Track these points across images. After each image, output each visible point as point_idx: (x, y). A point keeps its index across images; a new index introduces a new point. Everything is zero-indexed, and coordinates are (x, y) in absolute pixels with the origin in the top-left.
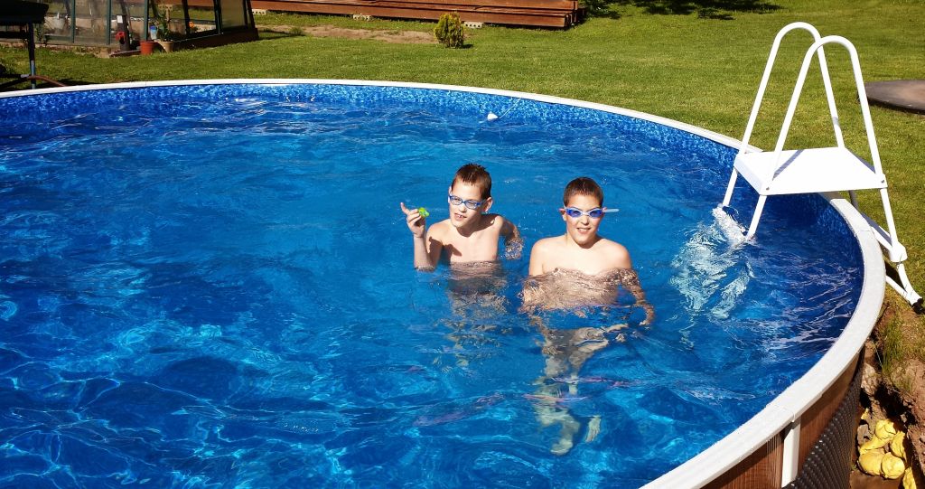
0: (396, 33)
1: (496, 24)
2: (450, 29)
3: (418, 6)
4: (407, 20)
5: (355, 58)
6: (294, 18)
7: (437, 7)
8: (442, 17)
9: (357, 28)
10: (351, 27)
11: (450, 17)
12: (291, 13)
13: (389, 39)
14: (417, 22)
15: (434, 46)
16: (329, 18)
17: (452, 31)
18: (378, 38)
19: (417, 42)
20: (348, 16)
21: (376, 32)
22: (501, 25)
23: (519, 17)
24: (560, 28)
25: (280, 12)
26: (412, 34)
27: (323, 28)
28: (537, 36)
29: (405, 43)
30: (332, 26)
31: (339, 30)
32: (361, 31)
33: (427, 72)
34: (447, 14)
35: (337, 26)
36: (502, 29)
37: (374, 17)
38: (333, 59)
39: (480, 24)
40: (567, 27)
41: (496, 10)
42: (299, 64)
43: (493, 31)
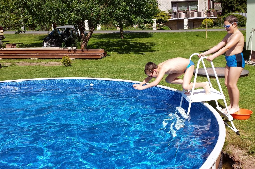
0: (47, 63)
1: (79, 58)
2: (66, 61)
3: (53, 54)
4: (49, 59)
5: (37, 71)
6: (11, 60)
7: (59, 54)
8: (63, 57)
9: (33, 62)
10: (31, 62)
11: (66, 57)
12: (10, 59)
13: (45, 65)
14: (53, 59)
15: (61, 66)
16: (23, 60)
17: (67, 61)
18: (41, 65)
19: (55, 65)
20: (30, 59)
21: (40, 63)
22: (81, 59)
23: (86, 56)
24: (100, 59)
25: (6, 59)
26: (52, 63)
27: (22, 63)
28: (93, 61)
29: (51, 66)
30: (25, 62)
31: (27, 63)
32: (35, 63)
33: (63, 74)
34: (65, 56)
35: (26, 62)
36: (81, 60)
37: (38, 58)
38: (30, 72)
39: (74, 59)
40: (102, 58)
41: (79, 54)
42: (19, 75)
43: (79, 61)
